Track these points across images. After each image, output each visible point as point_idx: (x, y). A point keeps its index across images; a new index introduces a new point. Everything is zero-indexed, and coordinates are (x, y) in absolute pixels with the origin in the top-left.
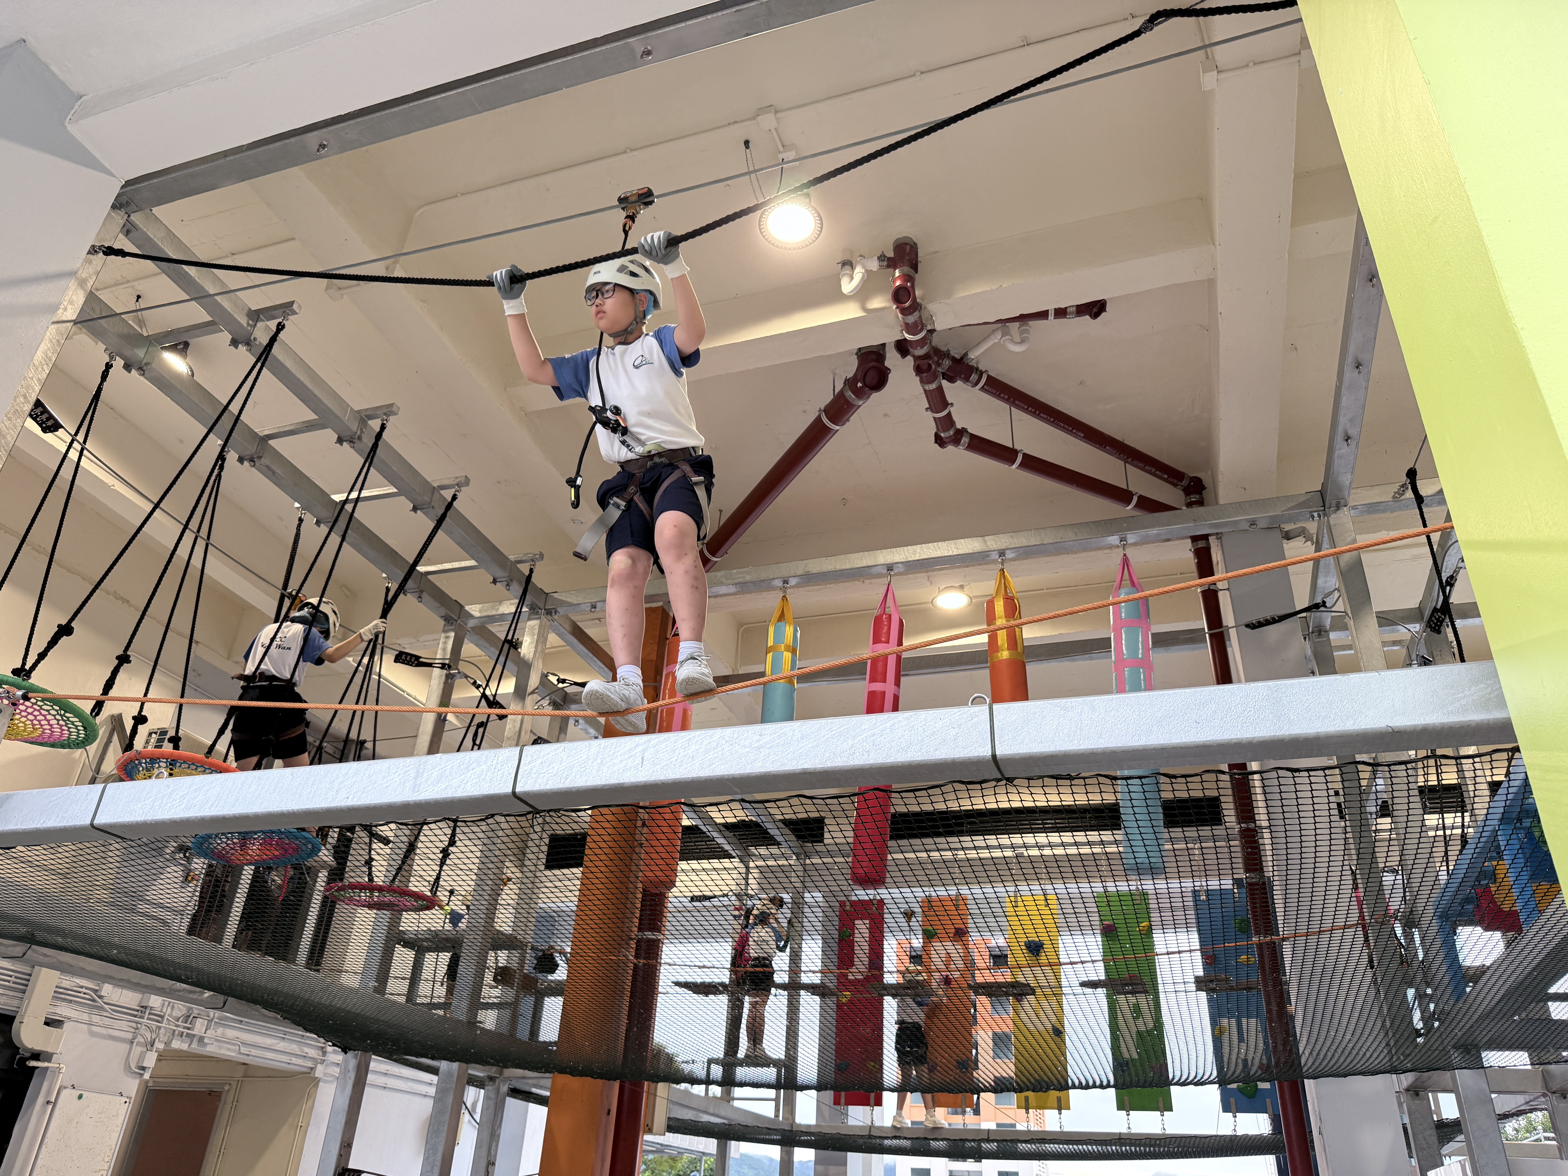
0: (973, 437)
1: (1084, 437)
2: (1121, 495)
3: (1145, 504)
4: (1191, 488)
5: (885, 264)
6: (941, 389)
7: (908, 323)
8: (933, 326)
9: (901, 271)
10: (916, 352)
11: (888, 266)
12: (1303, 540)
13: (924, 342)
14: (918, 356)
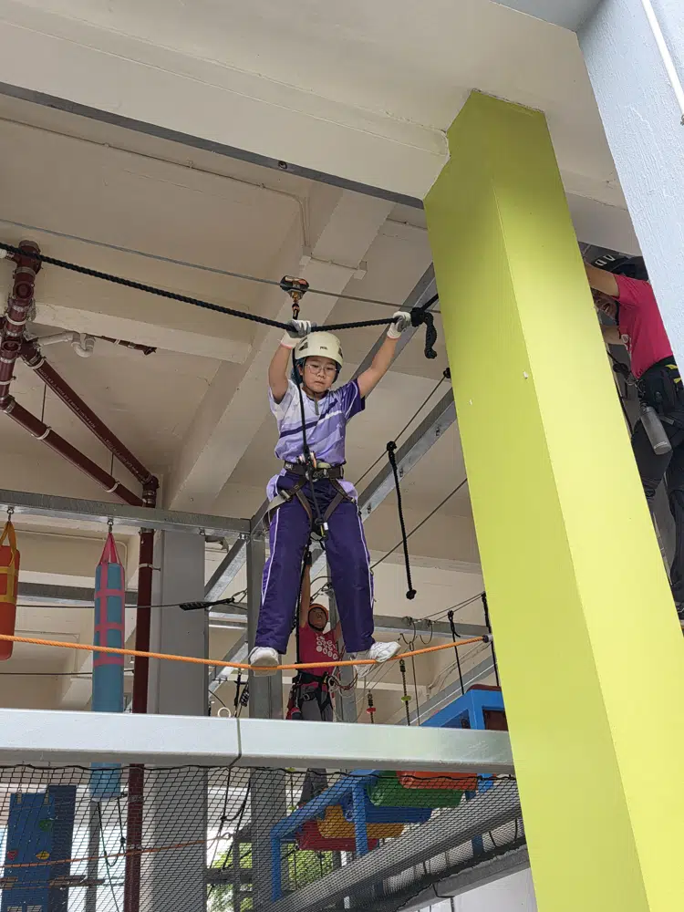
0: (17, 405)
1: (94, 428)
3: (121, 491)
4: (151, 485)
5: (12, 256)
6: (12, 365)
7: (16, 311)
8: (33, 318)
9: (26, 270)
10: (9, 333)
11: (13, 259)
12: (221, 546)
13: (21, 328)
14: (10, 337)
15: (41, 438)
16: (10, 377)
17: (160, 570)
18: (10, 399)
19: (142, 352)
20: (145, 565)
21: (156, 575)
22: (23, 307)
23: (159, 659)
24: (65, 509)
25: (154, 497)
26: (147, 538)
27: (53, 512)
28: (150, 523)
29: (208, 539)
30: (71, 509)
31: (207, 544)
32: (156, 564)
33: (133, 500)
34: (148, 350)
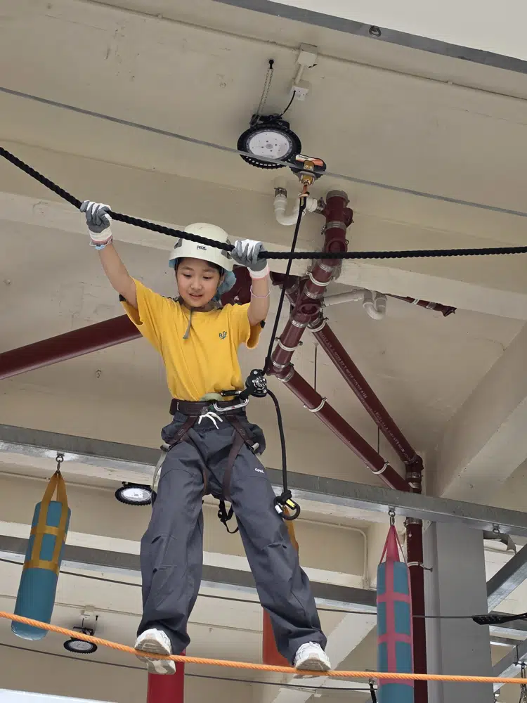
0: (296, 374)
1: (365, 399)
2: (376, 461)
3: (390, 474)
4: (415, 465)
5: (322, 209)
6: (303, 329)
7: (324, 271)
8: (336, 278)
9: (337, 224)
10: (309, 294)
11: (323, 212)
12: (505, 547)
13: (323, 289)
14: (309, 298)
15: (316, 410)
16: (297, 342)
17: (431, 570)
18: (290, 367)
19: (441, 313)
20: (416, 563)
21: (427, 577)
22: (332, 266)
23: (441, 682)
24: (343, 494)
25: (418, 481)
26: (414, 529)
27: (331, 497)
28: (418, 512)
29: (487, 536)
30: (349, 496)
31: (487, 543)
32: (426, 563)
33: (400, 484)
34: (448, 310)
